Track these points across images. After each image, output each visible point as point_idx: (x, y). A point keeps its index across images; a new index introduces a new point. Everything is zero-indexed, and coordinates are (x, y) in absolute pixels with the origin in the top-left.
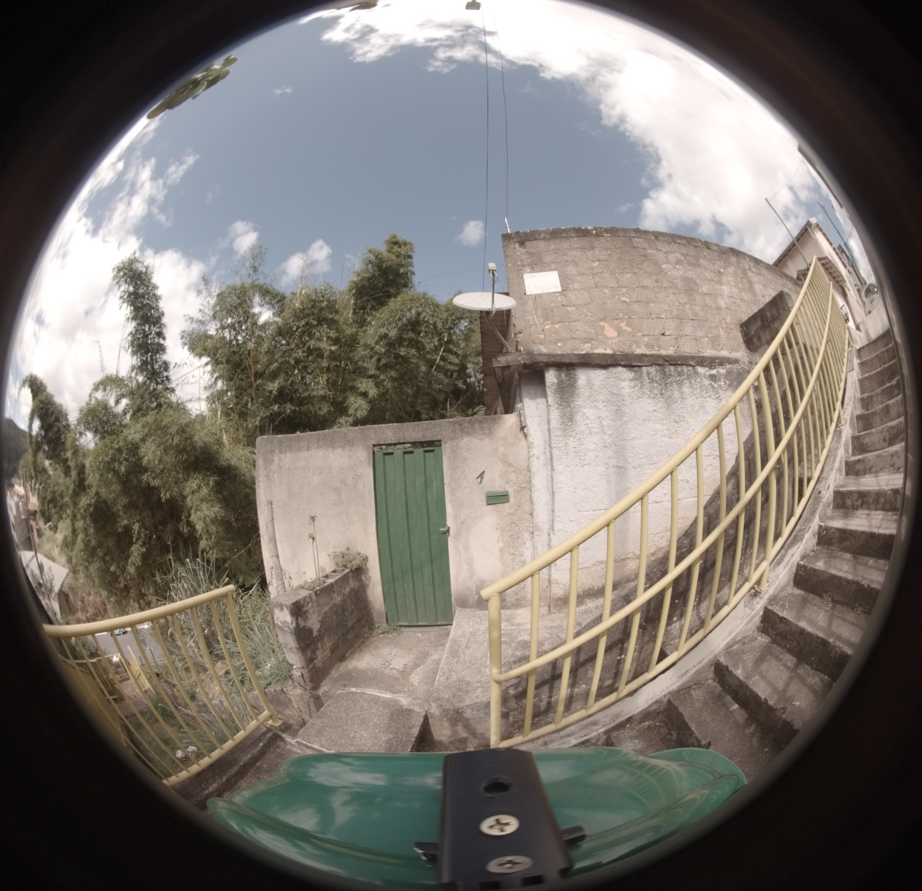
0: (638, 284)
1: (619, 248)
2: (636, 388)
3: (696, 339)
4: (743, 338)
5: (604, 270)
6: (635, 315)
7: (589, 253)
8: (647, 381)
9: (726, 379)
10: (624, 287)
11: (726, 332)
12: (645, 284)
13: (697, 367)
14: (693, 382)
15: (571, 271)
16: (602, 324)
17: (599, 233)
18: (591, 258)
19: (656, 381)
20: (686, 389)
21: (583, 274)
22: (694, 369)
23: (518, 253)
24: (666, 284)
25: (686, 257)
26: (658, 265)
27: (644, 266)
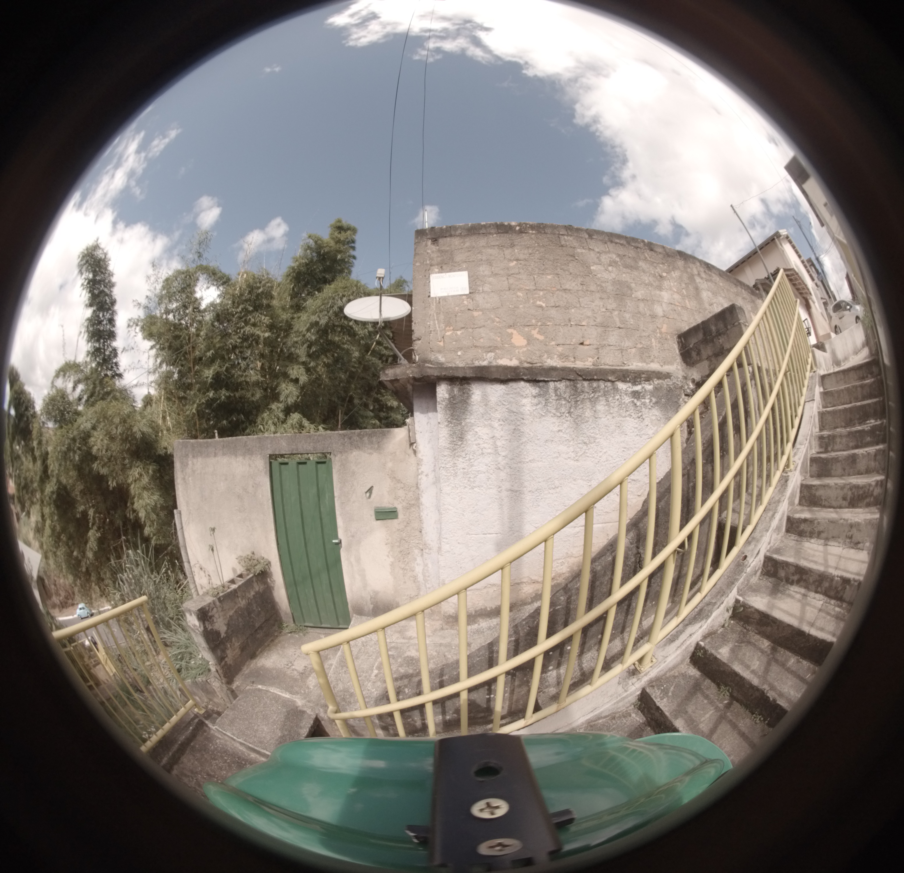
0: (559, 287)
1: (543, 246)
2: (540, 406)
3: (622, 350)
4: (680, 350)
5: (521, 271)
6: (550, 321)
7: (507, 252)
8: (553, 398)
9: (653, 396)
10: (542, 290)
11: (659, 342)
12: (567, 287)
13: (617, 383)
14: (611, 399)
15: (483, 271)
17: (523, 230)
18: (508, 257)
19: (565, 399)
20: (601, 407)
21: (496, 274)
22: (613, 385)
23: (429, 251)
24: (593, 288)
25: (622, 258)
26: (587, 266)
27: (569, 267)
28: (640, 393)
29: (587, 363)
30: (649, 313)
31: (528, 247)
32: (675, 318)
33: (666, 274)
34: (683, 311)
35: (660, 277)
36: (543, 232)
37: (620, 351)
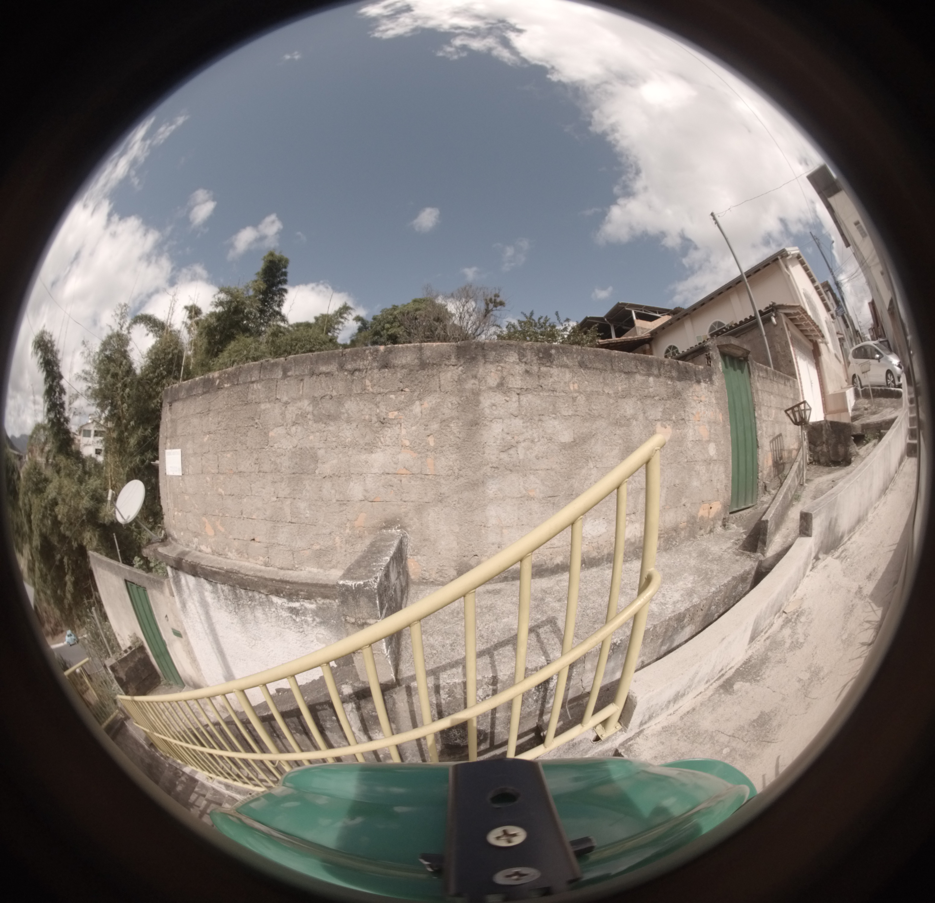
0: (235, 469)
2: (216, 600)
3: (292, 552)
5: (211, 448)
6: (227, 512)
8: (222, 597)
9: (316, 615)
10: (223, 474)
12: (242, 468)
13: (271, 596)
15: (189, 449)
16: (204, 519)
18: (204, 429)
19: (230, 600)
20: (259, 614)
21: (196, 453)
22: (267, 598)
25: (318, 404)
26: (265, 433)
27: (247, 438)
28: (299, 610)
29: (259, 562)
30: (338, 497)
31: (219, 412)
32: (388, 499)
33: (396, 413)
34: (413, 482)
35: (380, 424)
36: (236, 383)
37: (290, 553)
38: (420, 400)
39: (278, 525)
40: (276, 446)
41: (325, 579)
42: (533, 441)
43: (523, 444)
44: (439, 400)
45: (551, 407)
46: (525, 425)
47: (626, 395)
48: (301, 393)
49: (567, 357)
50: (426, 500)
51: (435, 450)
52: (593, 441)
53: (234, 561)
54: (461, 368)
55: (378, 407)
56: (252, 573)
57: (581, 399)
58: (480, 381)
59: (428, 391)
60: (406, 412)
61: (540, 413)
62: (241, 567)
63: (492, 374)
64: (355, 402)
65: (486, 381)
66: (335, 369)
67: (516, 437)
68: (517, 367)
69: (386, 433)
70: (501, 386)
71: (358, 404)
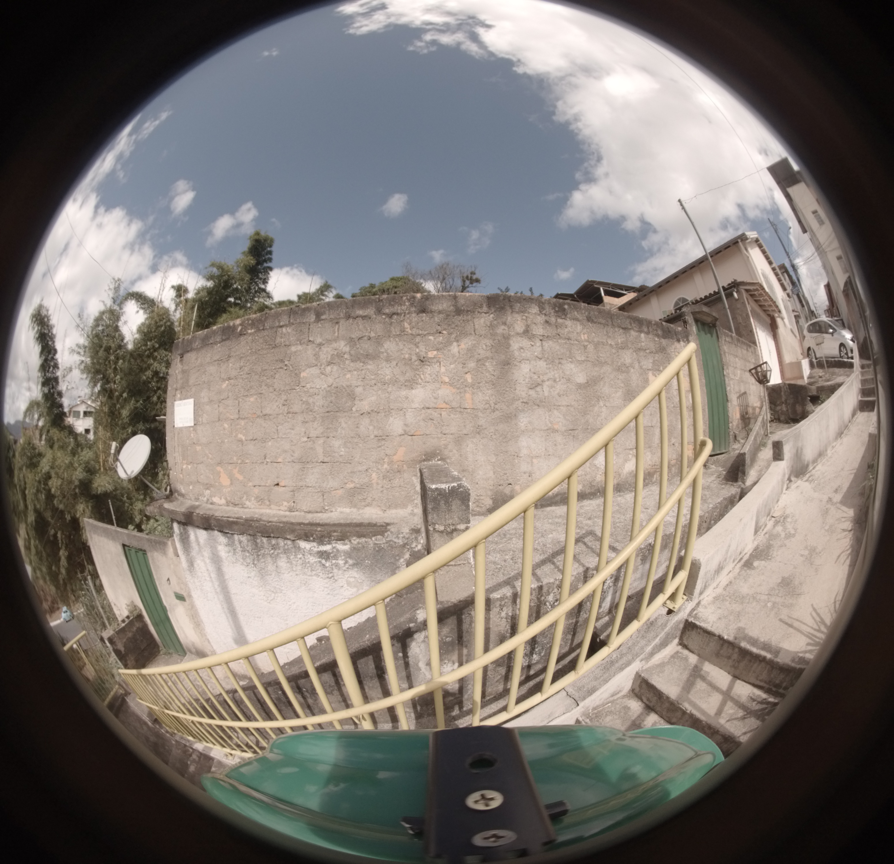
0: (260, 412)
3: (324, 493)
5: (231, 393)
6: (247, 458)
7: (223, 368)
9: (350, 557)
10: (245, 418)
15: (204, 398)
16: (219, 468)
17: (244, 329)
19: (248, 551)
21: (213, 400)
22: (294, 543)
25: (356, 345)
26: (296, 374)
27: (275, 380)
28: (330, 553)
29: (282, 508)
30: (376, 433)
31: (241, 357)
32: (428, 432)
33: (435, 353)
34: (452, 416)
35: (420, 362)
36: (261, 328)
37: (320, 494)
38: (458, 341)
39: (308, 466)
40: (308, 386)
41: (359, 517)
42: (555, 381)
43: (547, 383)
44: (475, 342)
45: (568, 353)
46: (548, 366)
47: (623, 347)
48: (336, 334)
49: (577, 312)
50: (465, 432)
51: (472, 386)
52: (602, 383)
53: (253, 510)
54: (492, 316)
55: (418, 347)
56: (276, 519)
57: (591, 347)
58: (509, 328)
59: (464, 334)
60: (445, 352)
61: (560, 357)
62: (262, 515)
63: (519, 322)
64: (394, 343)
65: (514, 328)
66: (372, 312)
67: (541, 377)
68: (539, 317)
69: (426, 370)
70: (527, 332)
71: (397, 344)
